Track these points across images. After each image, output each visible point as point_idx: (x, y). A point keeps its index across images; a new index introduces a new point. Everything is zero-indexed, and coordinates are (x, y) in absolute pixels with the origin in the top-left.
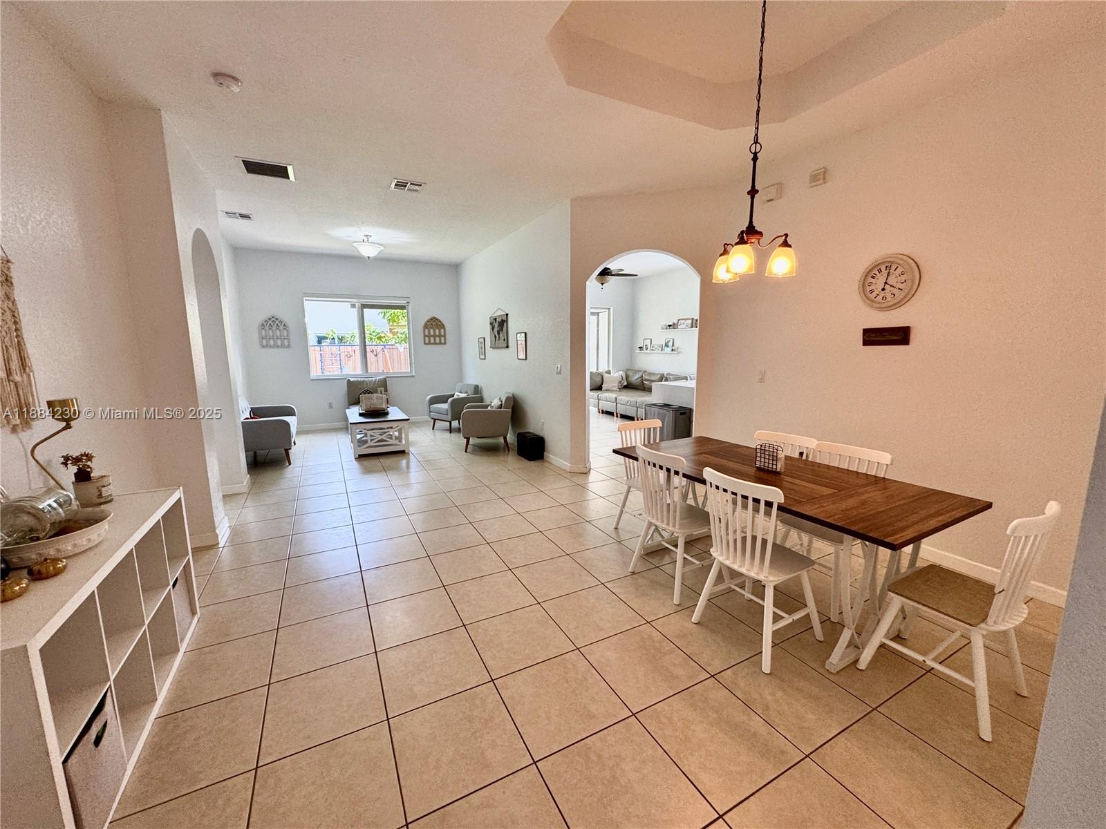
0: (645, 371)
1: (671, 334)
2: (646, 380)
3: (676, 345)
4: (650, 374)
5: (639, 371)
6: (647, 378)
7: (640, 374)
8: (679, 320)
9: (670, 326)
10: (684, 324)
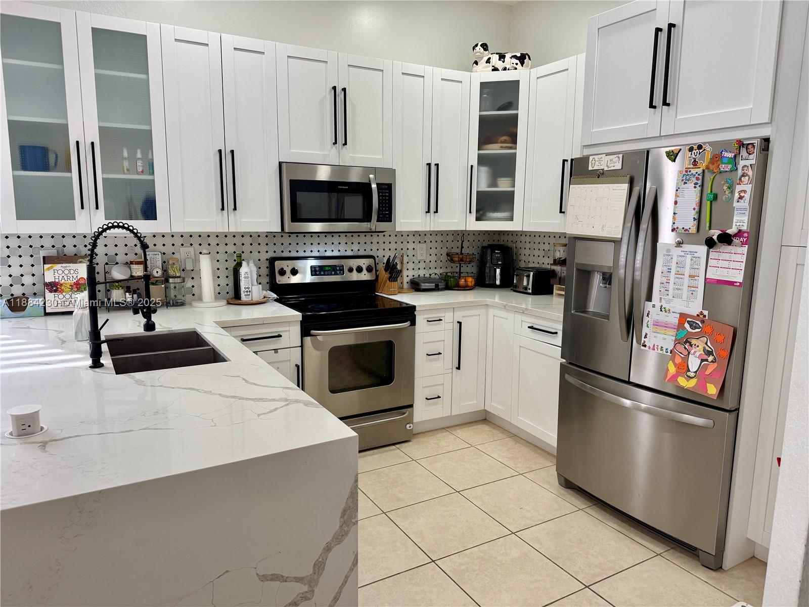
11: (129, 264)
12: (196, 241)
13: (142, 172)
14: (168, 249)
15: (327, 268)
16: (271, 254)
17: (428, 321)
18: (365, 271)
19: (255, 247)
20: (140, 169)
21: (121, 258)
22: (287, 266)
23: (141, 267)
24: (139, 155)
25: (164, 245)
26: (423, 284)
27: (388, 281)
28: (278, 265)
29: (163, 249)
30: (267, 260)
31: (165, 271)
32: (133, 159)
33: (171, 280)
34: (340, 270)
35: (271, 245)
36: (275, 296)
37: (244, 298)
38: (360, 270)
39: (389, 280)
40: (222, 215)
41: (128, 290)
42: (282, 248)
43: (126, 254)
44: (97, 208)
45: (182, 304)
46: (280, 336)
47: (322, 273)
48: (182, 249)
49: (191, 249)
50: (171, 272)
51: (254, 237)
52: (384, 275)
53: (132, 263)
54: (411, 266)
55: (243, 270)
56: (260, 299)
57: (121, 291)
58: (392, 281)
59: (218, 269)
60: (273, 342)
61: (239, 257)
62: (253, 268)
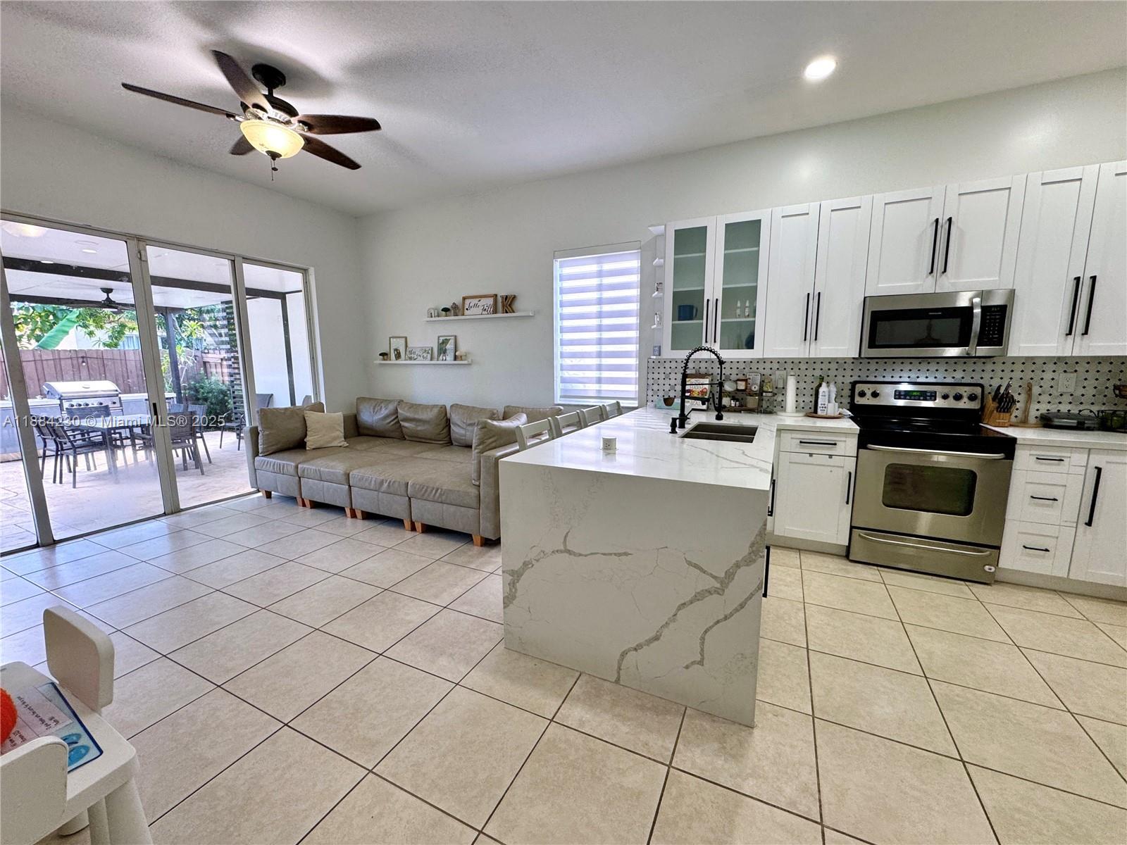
0: (401, 402)
1: (449, 327)
2: (406, 420)
3: (462, 349)
4: (414, 406)
5: (388, 402)
6: (409, 415)
7: (391, 407)
8: (464, 299)
9: (446, 310)
10: (476, 305)
11: (736, 381)
12: (789, 366)
13: (748, 316)
14: (767, 372)
15: (915, 394)
16: (856, 378)
17: (1037, 458)
18: (965, 399)
19: (841, 372)
20: (747, 314)
21: (734, 377)
22: (868, 389)
23: (744, 383)
24: (747, 304)
25: (764, 369)
26: (1056, 420)
27: (995, 412)
28: (859, 388)
29: (763, 372)
30: (850, 383)
31: (761, 387)
32: (743, 307)
33: (764, 394)
34: (931, 396)
35: (856, 370)
36: (850, 413)
37: (820, 412)
38: (958, 397)
39: (997, 411)
40: (805, 344)
41: (734, 398)
42: (868, 373)
43: (737, 374)
44: (715, 342)
45: (771, 413)
46: (835, 444)
47: (908, 397)
48: (777, 372)
49: (784, 372)
50: (766, 389)
51: (839, 362)
52: (991, 405)
53: (738, 380)
54: (1045, 398)
55: (823, 389)
56: (836, 414)
57: (728, 399)
58: (1000, 412)
59: (805, 389)
60: (828, 449)
61: (822, 379)
62: (833, 389)
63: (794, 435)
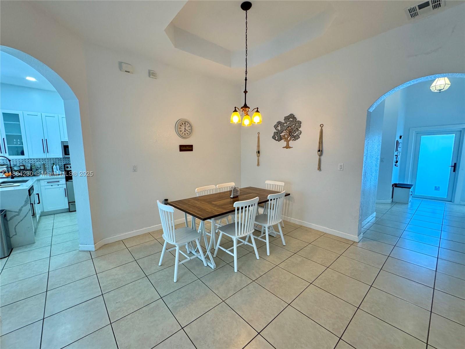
11: (19, 166)
19: (60, 162)
20: (19, 144)
22: (69, 166)
23: (23, 167)
24: (18, 141)
29: (31, 163)
30: (64, 165)
31: (31, 167)
33: (33, 170)
35: (65, 161)
40: (44, 154)
44: (6, 153)
46: (59, 181)
48: (37, 163)
49: (40, 163)
50: (33, 168)
55: (54, 167)
56: (60, 174)
60: (57, 183)
61: (54, 164)
62: (58, 167)
63: (45, 181)
